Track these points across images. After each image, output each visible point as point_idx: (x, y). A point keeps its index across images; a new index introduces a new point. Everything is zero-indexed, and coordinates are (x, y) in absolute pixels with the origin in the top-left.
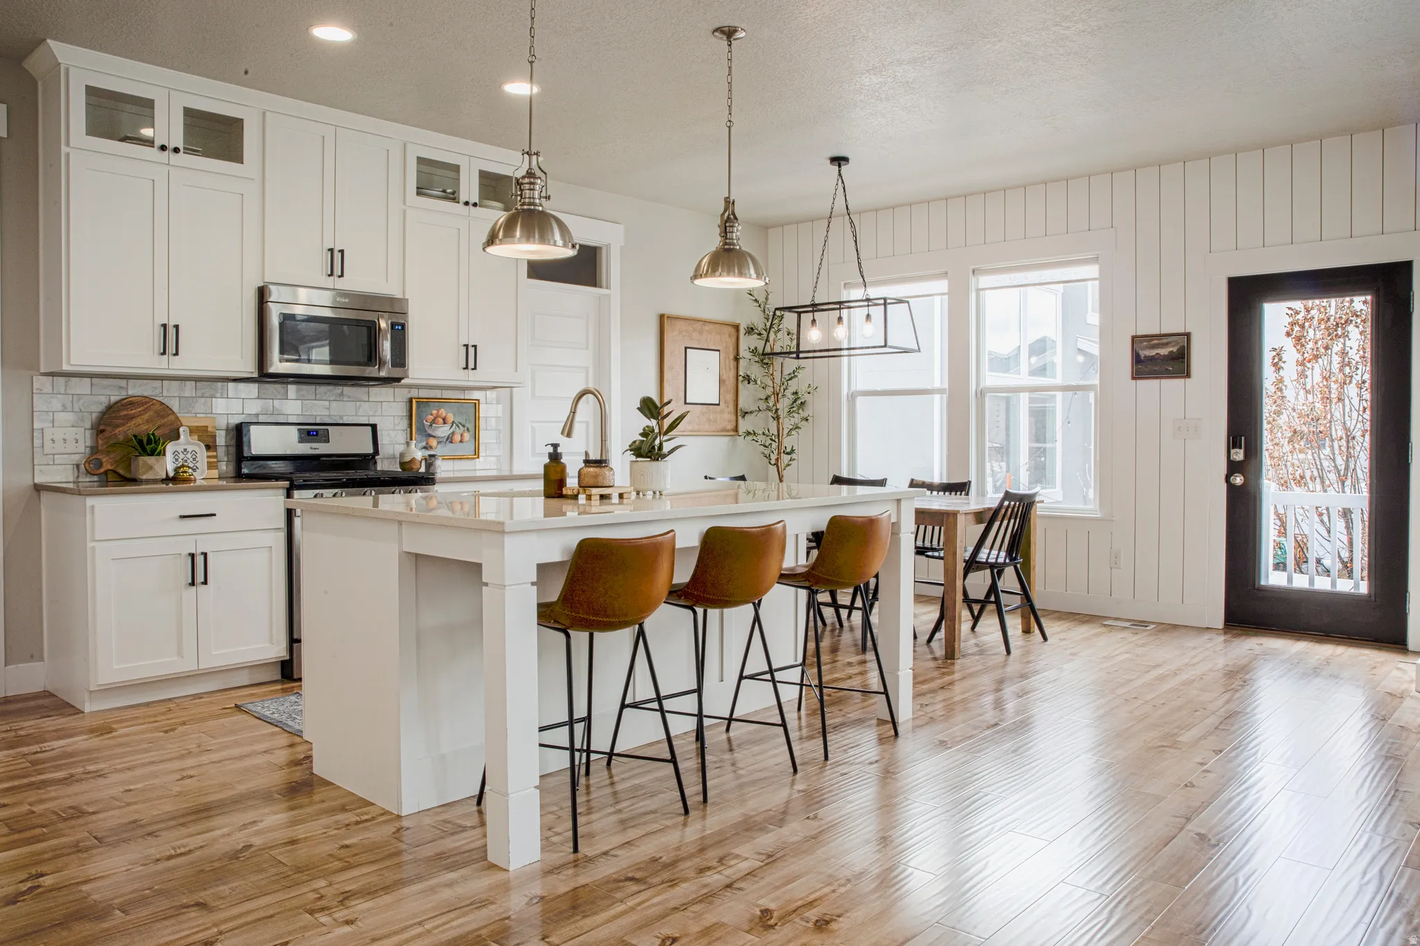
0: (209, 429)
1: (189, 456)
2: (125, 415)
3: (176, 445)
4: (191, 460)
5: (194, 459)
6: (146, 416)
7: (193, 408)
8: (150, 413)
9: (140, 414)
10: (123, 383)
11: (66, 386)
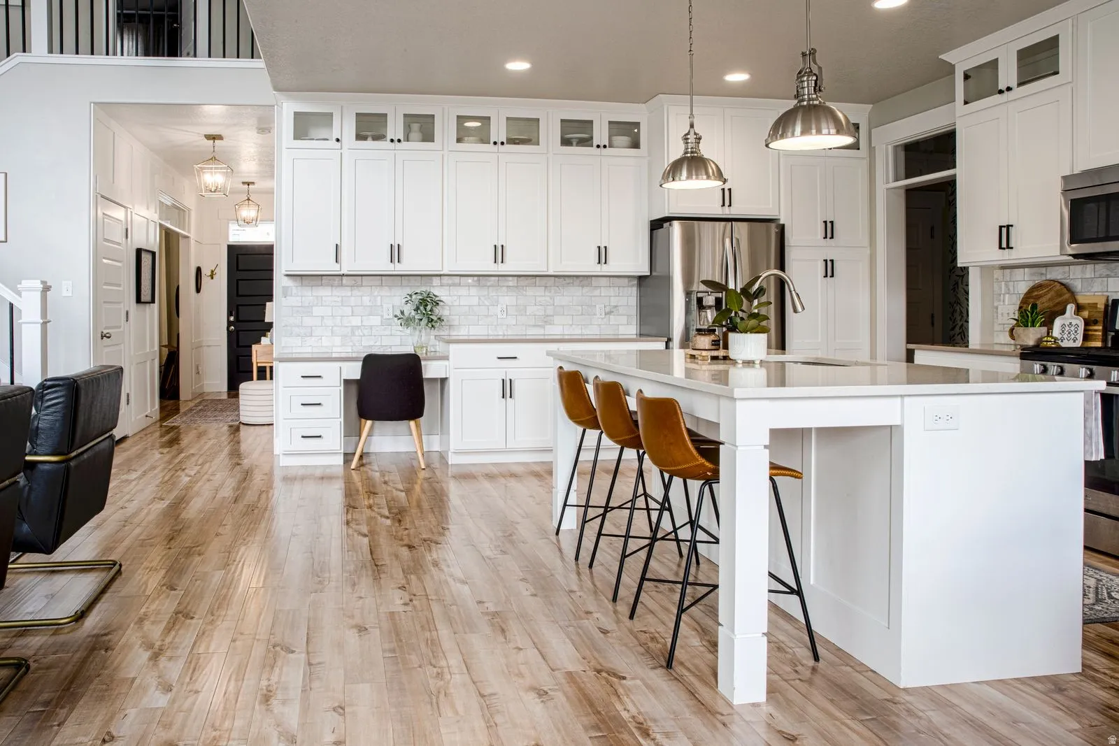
0: (1098, 306)
1: (1073, 328)
2: (1036, 295)
3: (1063, 319)
4: (1074, 332)
5: (1076, 332)
6: (1049, 296)
7: (1092, 287)
8: (1052, 293)
9: (1045, 294)
10: (1043, 270)
11: (1011, 275)
